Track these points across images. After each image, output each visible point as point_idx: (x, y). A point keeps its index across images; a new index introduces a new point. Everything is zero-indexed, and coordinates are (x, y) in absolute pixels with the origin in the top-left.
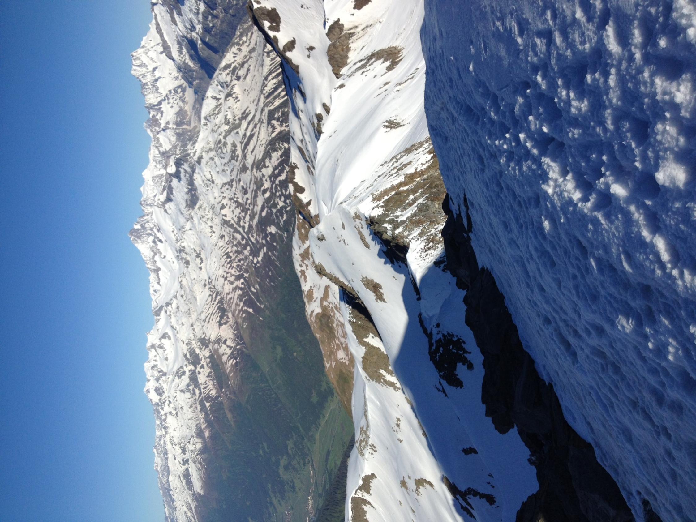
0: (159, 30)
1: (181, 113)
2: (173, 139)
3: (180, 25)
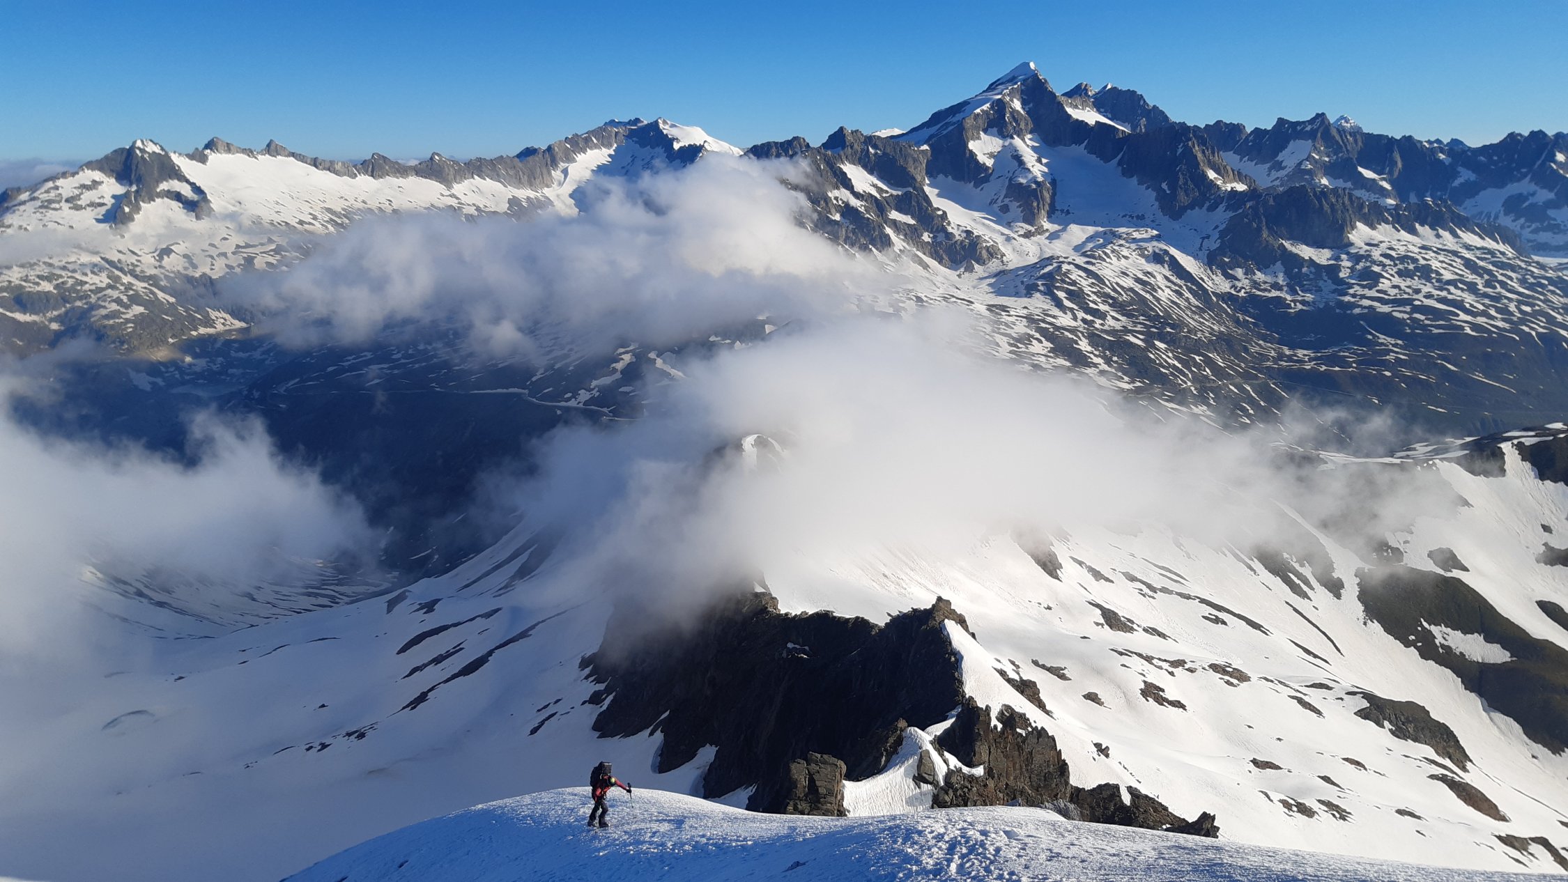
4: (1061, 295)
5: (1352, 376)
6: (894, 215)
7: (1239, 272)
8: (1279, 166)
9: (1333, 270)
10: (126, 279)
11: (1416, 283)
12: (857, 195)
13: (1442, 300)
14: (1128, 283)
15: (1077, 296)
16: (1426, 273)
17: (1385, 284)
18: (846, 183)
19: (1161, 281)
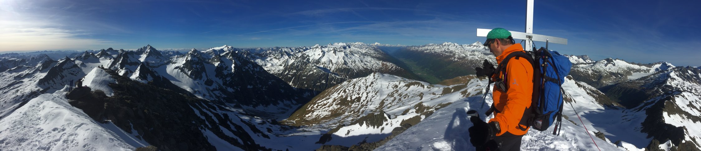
6: (694, 77)
10: (605, 71)
12: (689, 74)
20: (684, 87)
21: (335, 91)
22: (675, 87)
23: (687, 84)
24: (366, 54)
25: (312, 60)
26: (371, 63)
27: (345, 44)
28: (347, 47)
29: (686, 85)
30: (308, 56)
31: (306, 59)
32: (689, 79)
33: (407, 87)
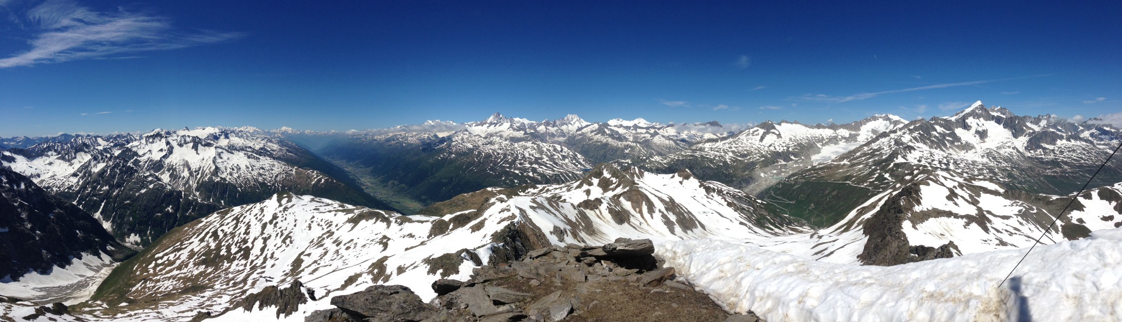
0: (587, 126)
1: (553, 135)
2: (542, 132)
3: (590, 135)
4: (991, 158)
5: (1060, 176)
6: (948, 138)
7: (1032, 151)
8: (1039, 126)
9: (1053, 151)
10: (762, 151)
11: (1071, 153)
12: (938, 133)
13: (1078, 157)
14: (1007, 154)
15: (994, 158)
16: (1074, 151)
17: (1065, 154)
18: (936, 130)
19: (1014, 154)
20: (933, 160)
21: (194, 234)
22: (915, 165)
23: (938, 154)
24: (261, 152)
25: (146, 162)
26: (273, 172)
27: (216, 131)
28: (223, 137)
29: (936, 158)
30: (136, 154)
31: (132, 161)
32: (939, 143)
33: (352, 225)
